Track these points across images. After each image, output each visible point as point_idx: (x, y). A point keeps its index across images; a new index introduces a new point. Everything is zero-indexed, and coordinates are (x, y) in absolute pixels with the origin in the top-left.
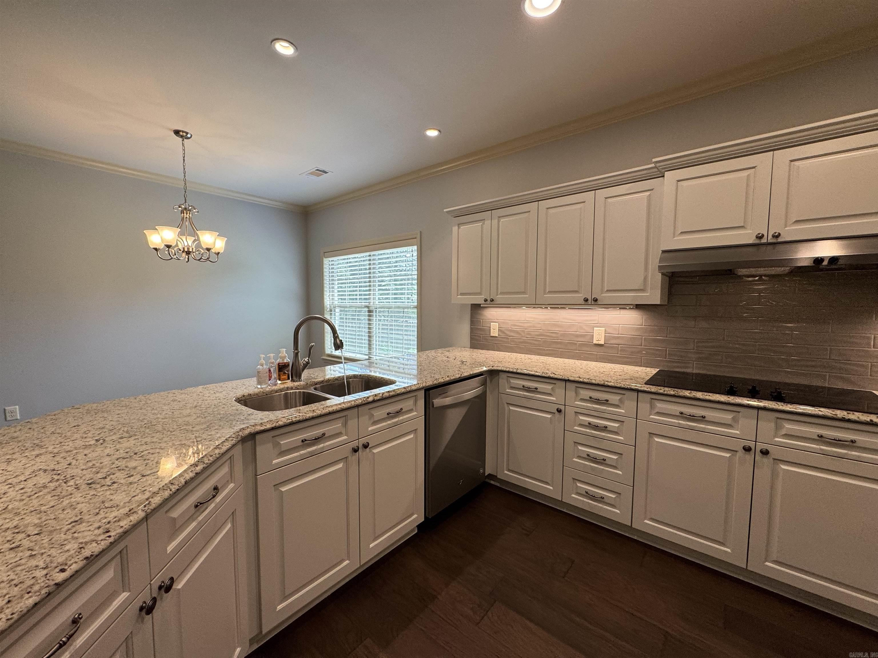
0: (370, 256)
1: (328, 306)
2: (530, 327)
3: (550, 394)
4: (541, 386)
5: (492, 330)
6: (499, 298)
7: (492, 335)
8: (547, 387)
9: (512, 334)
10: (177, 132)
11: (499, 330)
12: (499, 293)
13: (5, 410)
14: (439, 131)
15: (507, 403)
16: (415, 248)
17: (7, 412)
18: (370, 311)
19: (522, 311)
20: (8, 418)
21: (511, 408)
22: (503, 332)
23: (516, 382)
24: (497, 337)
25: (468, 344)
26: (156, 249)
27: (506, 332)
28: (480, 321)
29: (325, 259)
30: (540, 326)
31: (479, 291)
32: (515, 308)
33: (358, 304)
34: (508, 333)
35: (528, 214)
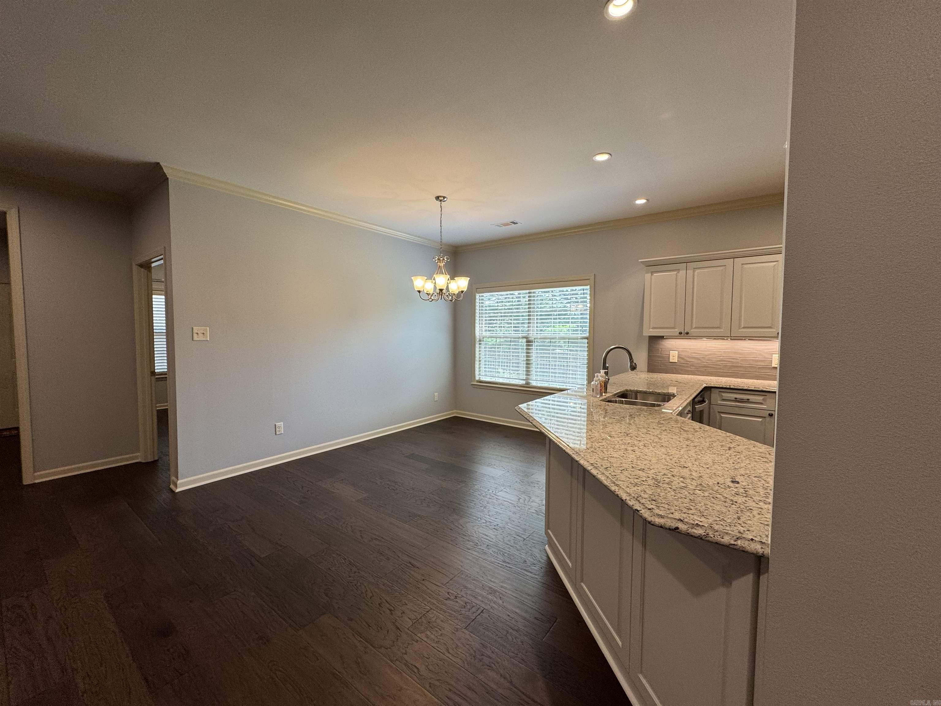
0: (529, 293)
1: (478, 337)
2: (710, 354)
3: (761, 403)
4: (752, 398)
5: (671, 357)
6: (693, 331)
7: (671, 361)
8: (759, 398)
9: (693, 360)
10: (437, 198)
11: (678, 357)
12: (694, 326)
13: (275, 425)
14: (647, 200)
15: (719, 412)
16: (588, 287)
17: (277, 426)
18: (528, 341)
19: (703, 341)
20: (278, 433)
21: (723, 415)
22: (682, 358)
23: (726, 395)
24: (676, 363)
25: (646, 369)
26: (419, 292)
27: (685, 358)
28: (659, 350)
29: (477, 294)
30: (720, 353)
31: (673, 326)
32: (695, 339)
33: (513, 335)
34: (688, 359)
35: (724, 267)
